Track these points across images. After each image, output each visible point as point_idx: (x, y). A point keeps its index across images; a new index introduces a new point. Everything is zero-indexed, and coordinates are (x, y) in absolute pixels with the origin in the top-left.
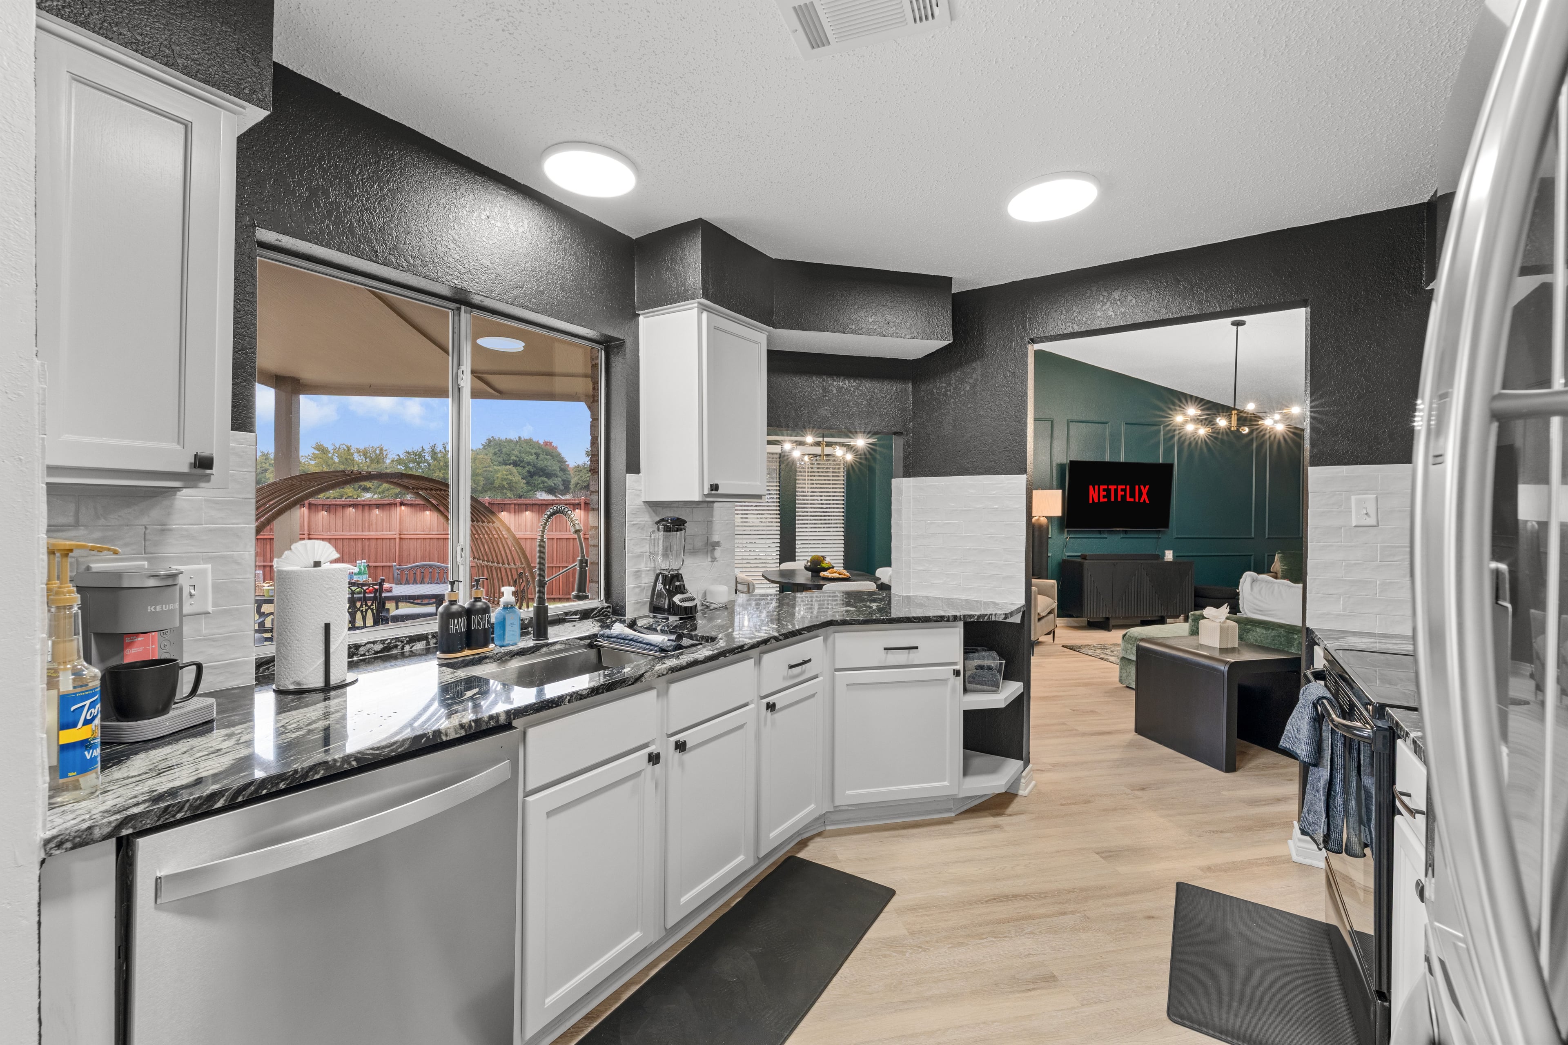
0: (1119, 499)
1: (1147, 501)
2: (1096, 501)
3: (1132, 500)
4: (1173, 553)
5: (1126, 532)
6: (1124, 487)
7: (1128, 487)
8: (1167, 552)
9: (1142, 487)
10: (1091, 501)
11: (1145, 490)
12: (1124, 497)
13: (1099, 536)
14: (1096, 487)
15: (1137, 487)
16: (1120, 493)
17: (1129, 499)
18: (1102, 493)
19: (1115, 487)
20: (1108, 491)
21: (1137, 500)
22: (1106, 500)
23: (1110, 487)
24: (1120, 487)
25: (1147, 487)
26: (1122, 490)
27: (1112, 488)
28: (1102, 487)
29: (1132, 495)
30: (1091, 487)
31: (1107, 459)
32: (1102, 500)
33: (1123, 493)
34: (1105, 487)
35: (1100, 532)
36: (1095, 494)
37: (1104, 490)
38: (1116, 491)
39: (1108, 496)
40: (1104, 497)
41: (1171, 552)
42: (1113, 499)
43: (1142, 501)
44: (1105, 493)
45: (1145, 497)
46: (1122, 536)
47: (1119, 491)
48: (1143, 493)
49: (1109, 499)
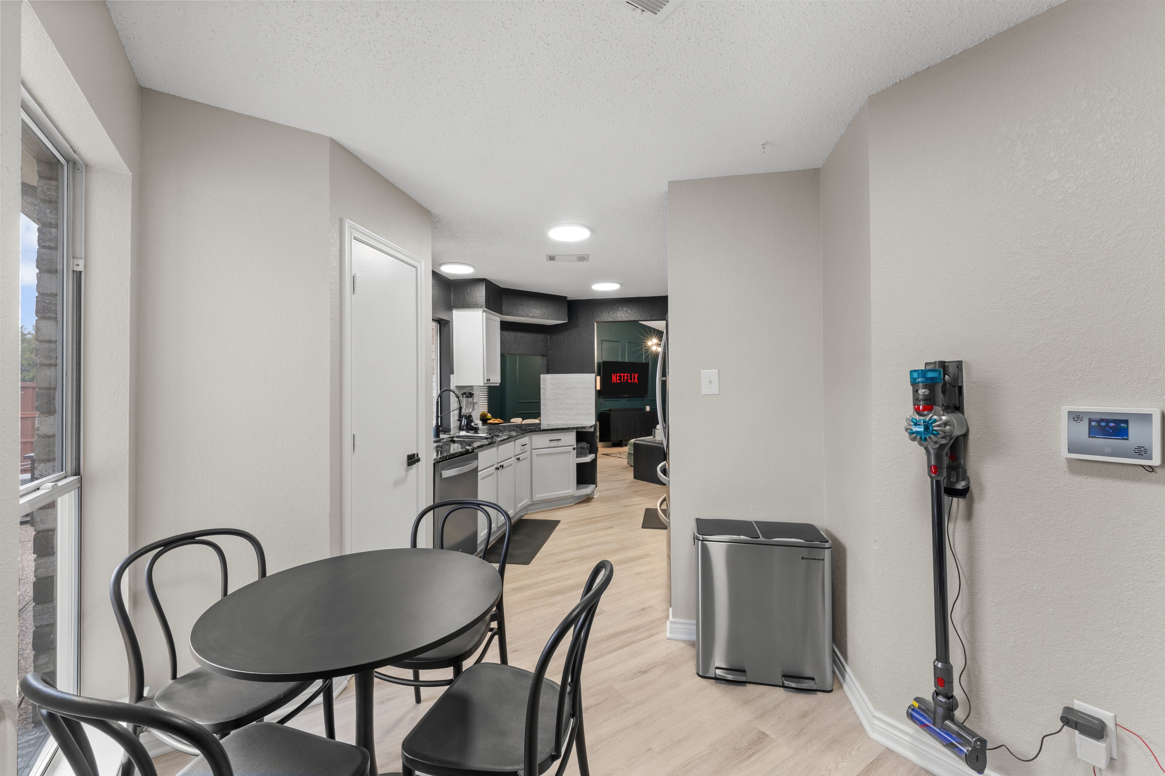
0: (625, 381)
1: (637, 382)
2: (615, 382)
3: (631, 381)
4: (650, 407)
5: (629, 397)
6: (627, 374)
7: (629, 374)
8: (647, 407)
9: (635, 374)
10: (613, 382)
11: (636, 377)
12: (627, 380)
14: (615, 374)
15: (633, 374)
16: (626, 378)
17: (629, 381)
18: (618, 378)
19: (623, 374)
20: (620, 376)
21: (633, 382)
22: (619, 381)
23: (621, 374)
25: (637, 374)
26: (627, 376)
27: (622, 375)
28: (618, 374)
29: (631, 379)
30: (613, 374)
31: (620, 360)
32: (618, 381)
33: (627, 378)
34: (619, 374)
36: (615, 378)
37: (619, 376)
38: (624, 376)
39: (620, 379)
40: (619, 380)
41: (649, 407)
42: (622, 381)
43: (635, 382)
44: (619, 378)
45: (636, 379)
46: (627, 399)
47: (625, 376)
48: (635, 378)
49: (621, 381)
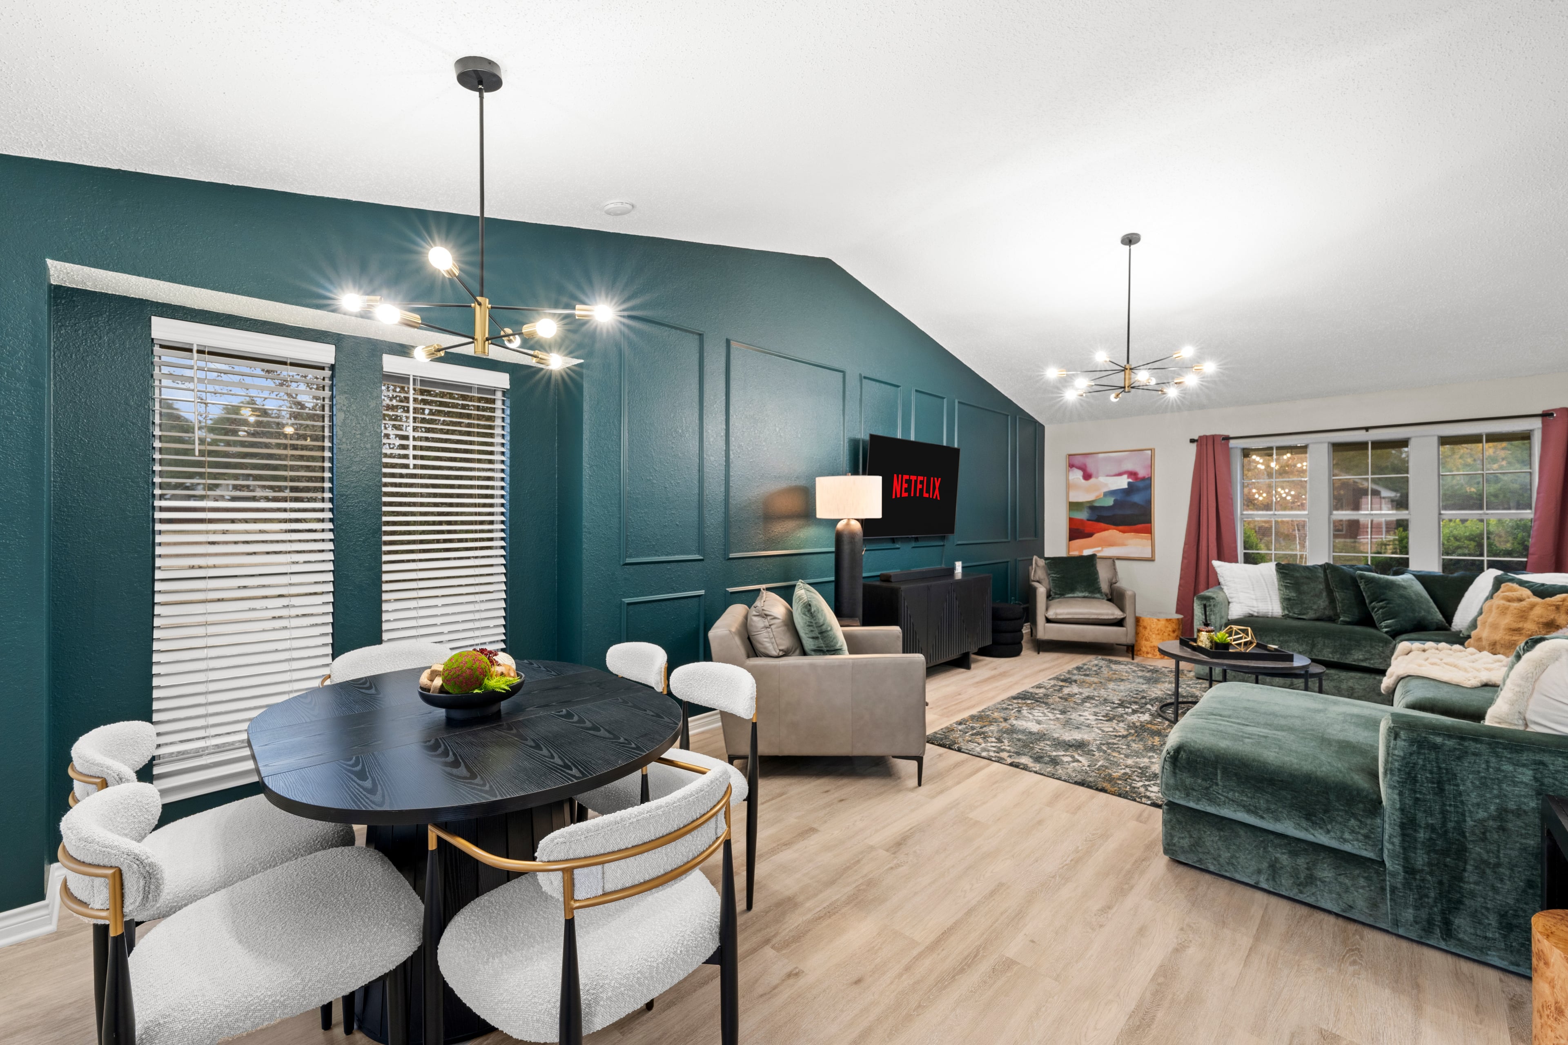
0: (918, 495)
1: (939, 499)
2: (898, 496)
3: (928, 495)
5: (916, 539)
6: (922, 478)
7: (925, 478)
8: (957, 565)
9: (936, 479)
10: (894, 497)
11: (937, 485)
12: (921, 491)
13: (891, 545)
14: (900, 476)
15: (931, 479)
16: (919, 487)
17: (926, 495)
18: (905, 486)
21: (931, 496)
23: (911, 477)
24: (920, 478)
25: (940, 479)
26: (922, 482)
27: (913, 478)
28: (906, 477)
29: (928, 489)
30: (895, 476)
32: (905, 495)
33: (921, 486)
35: (893, 541)
36: (899, 487)
37: (906, 482)
38: (916, 483)
39: (908, 490)
41: (961, 564)
42: (912, 495)
43: (934, 498)
45: (937, 491)
46: (913, 544)
47: (918, 483)
48: (936, 488)
49: (909, 494)
